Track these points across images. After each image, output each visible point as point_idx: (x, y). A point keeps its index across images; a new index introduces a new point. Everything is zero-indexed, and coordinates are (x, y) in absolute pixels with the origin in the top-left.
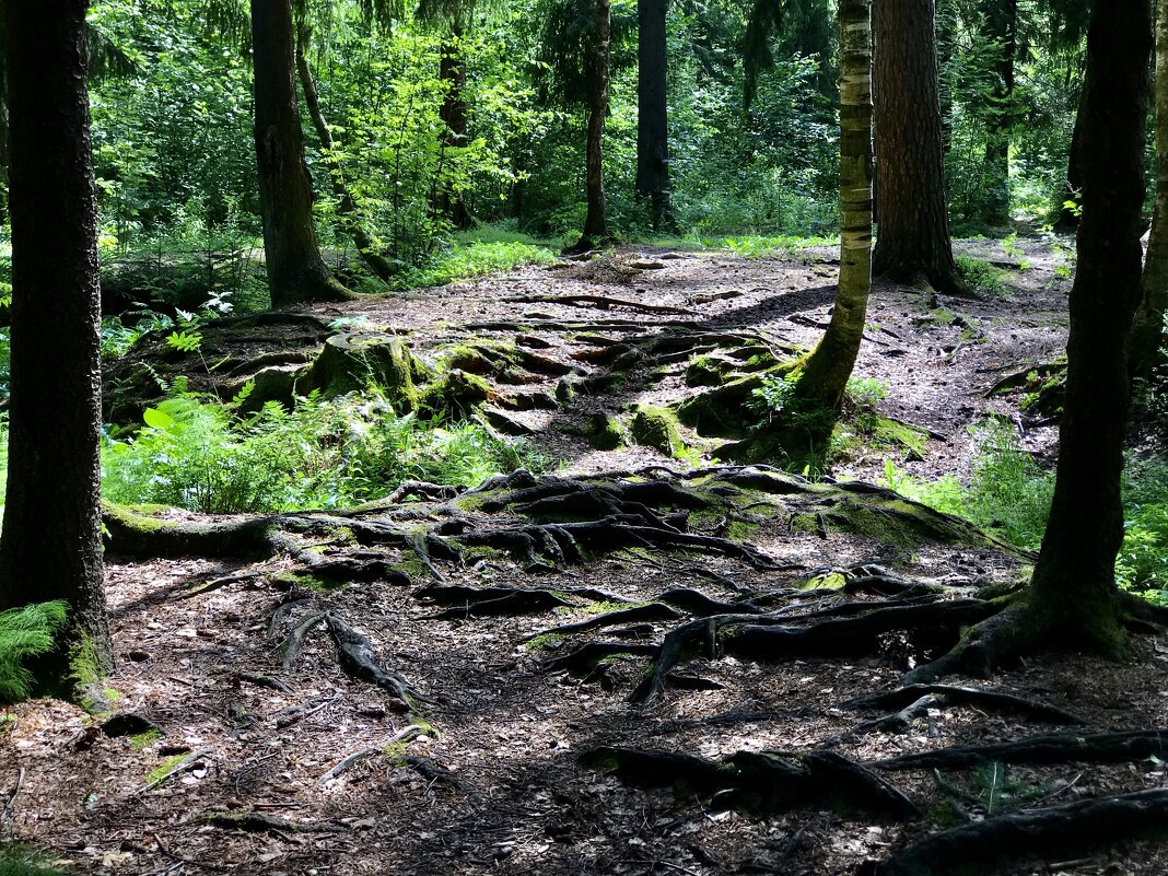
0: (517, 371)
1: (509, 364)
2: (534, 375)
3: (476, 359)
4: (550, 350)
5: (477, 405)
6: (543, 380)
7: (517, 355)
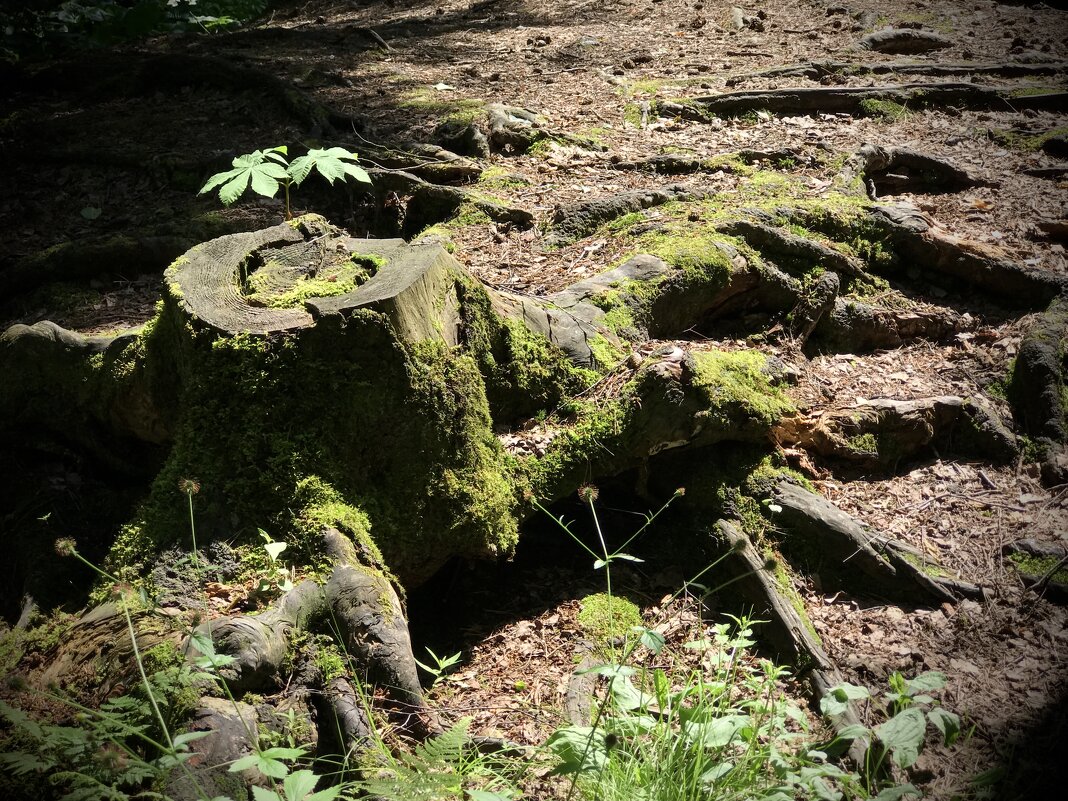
0: (873, 301)
1: (847, 275)
2: (927, 309)
3: (739, 276)
4: (972, 199)
5: (738, 479)
6: (956, 328)
7: (872, 237)
